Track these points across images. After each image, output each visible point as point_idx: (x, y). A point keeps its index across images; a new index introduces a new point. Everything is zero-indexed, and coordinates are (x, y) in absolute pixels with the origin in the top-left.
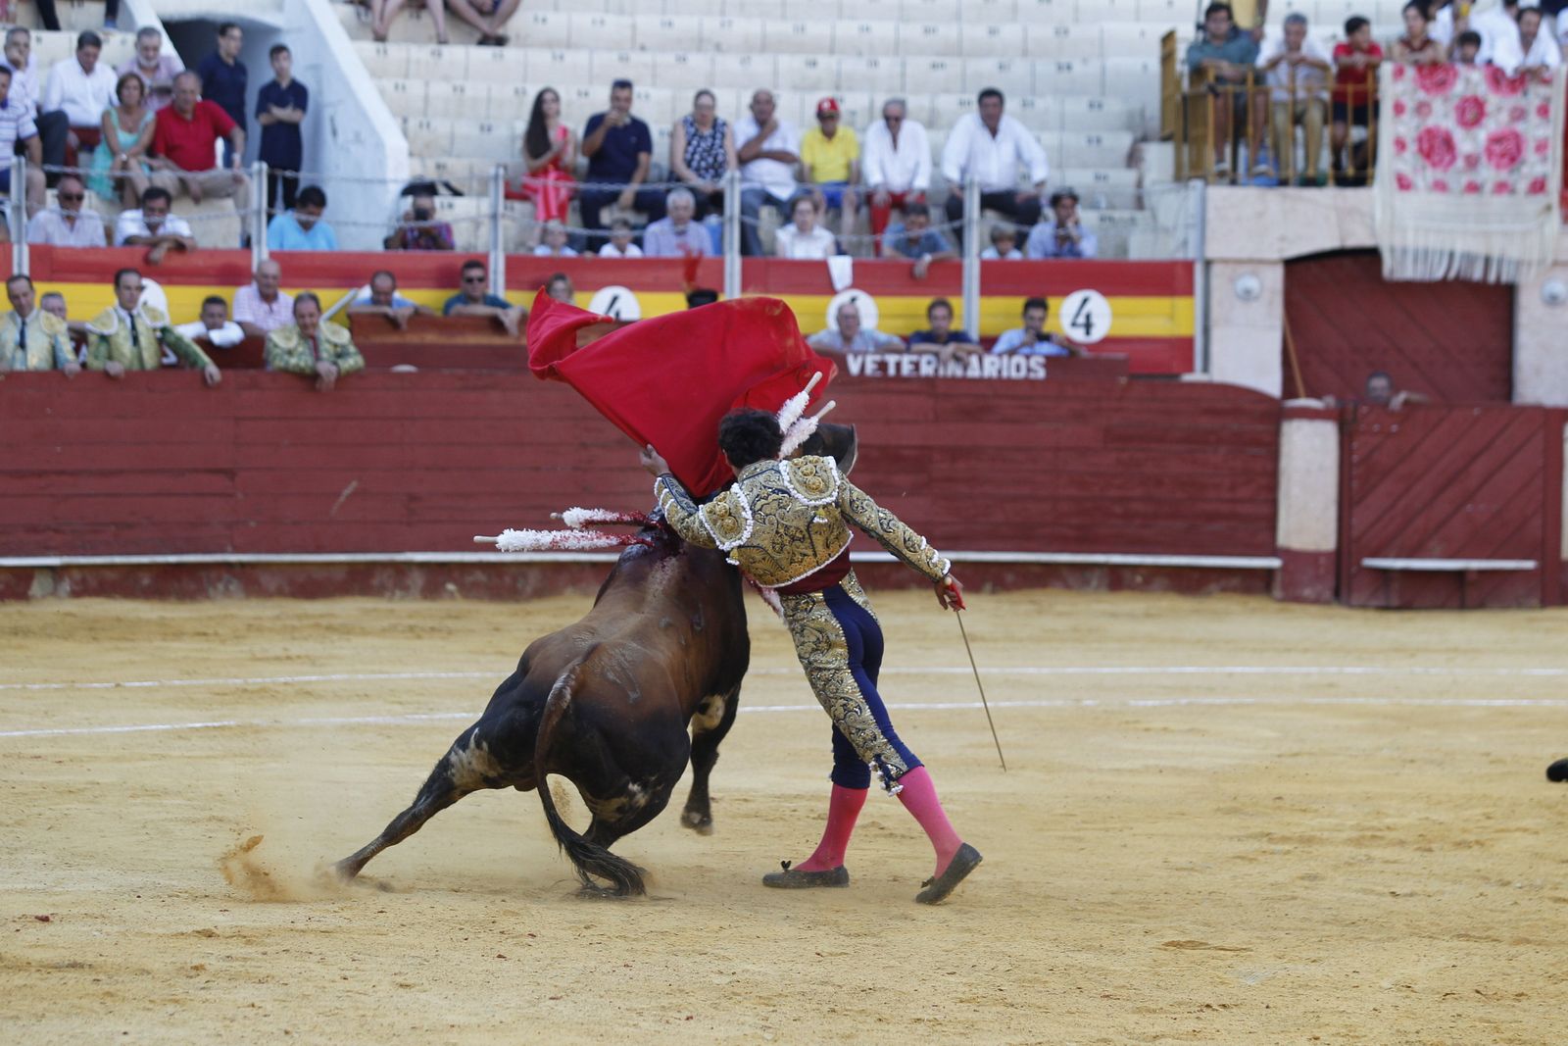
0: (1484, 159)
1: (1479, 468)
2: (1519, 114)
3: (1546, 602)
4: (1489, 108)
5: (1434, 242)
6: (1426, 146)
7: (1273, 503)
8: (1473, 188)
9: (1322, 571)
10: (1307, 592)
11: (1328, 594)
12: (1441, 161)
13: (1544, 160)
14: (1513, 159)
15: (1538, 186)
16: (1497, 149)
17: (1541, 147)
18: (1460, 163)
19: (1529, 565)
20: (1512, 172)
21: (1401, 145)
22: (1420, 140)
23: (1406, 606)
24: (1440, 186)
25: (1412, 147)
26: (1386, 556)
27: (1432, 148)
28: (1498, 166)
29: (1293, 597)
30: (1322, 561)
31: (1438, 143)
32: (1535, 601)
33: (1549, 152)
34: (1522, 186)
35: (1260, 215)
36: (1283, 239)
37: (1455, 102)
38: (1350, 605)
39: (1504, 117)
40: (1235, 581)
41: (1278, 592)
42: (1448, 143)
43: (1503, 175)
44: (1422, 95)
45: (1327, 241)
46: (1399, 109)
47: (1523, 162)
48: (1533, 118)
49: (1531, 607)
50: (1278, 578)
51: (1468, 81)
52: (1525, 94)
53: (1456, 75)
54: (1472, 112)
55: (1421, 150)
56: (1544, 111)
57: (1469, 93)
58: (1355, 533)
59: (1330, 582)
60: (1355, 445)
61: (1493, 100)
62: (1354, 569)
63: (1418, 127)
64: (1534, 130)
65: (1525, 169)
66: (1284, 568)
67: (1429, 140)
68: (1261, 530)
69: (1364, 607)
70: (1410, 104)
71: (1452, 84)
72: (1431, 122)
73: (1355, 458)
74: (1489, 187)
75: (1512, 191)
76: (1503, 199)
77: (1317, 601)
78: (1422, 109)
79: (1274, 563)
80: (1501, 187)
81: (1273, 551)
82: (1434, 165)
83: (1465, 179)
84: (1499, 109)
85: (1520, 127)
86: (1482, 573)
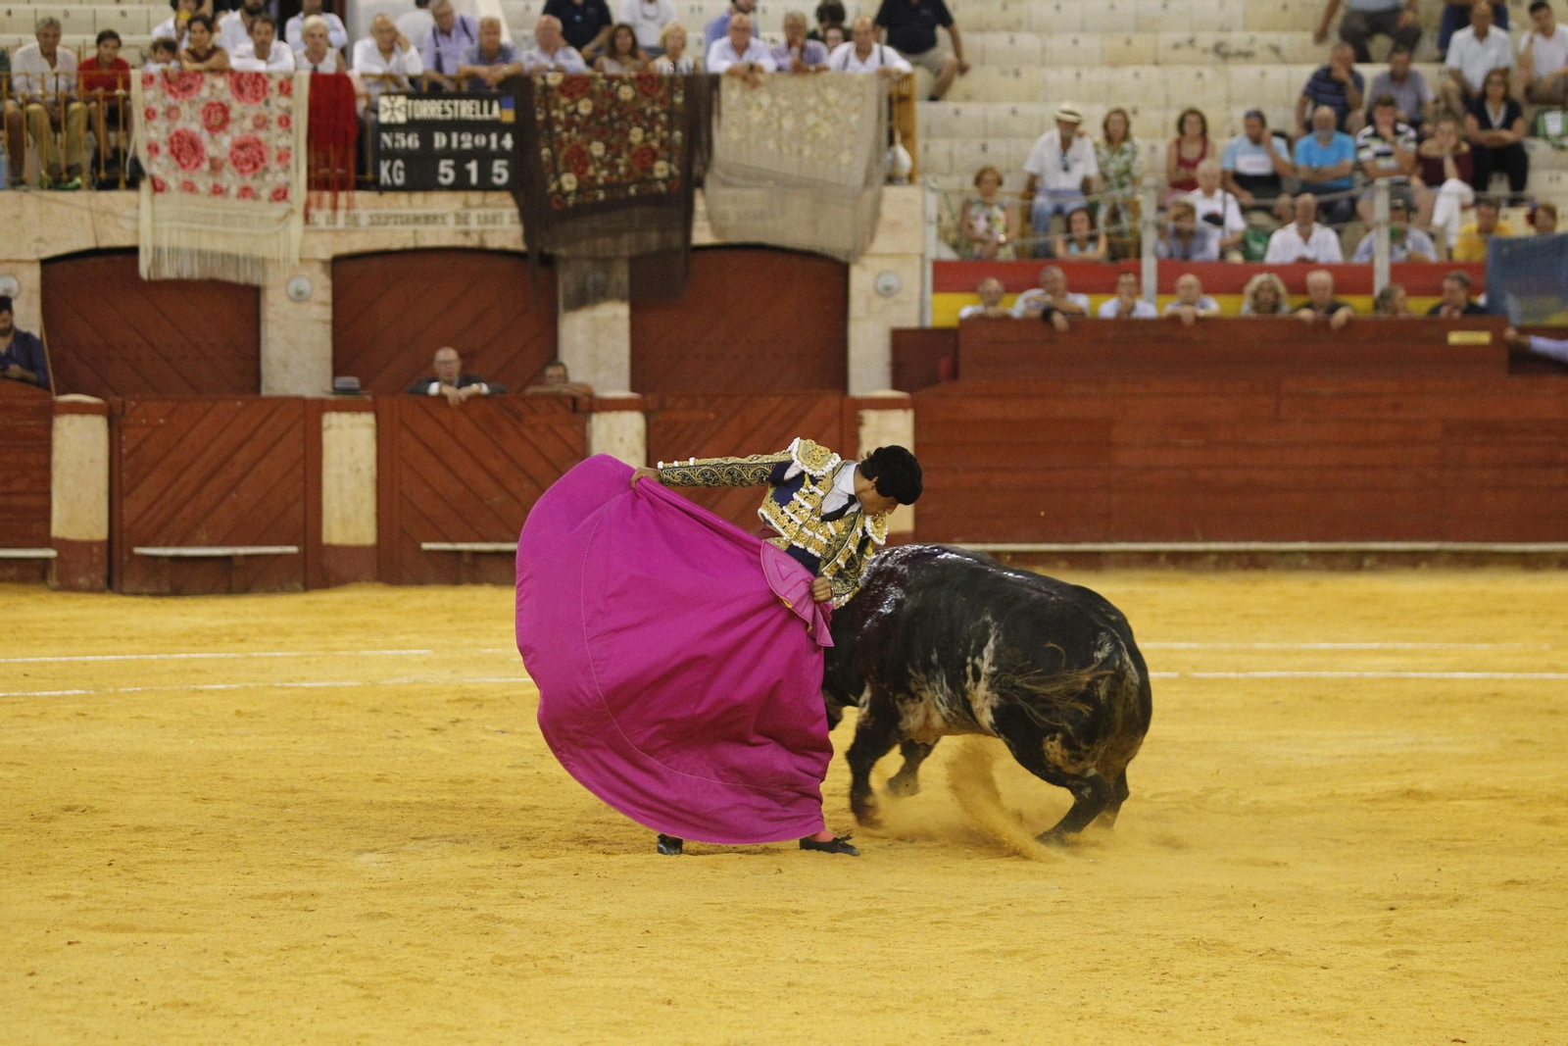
0: (228, 164)
1: (242, 457)
2: (261, 123)
3: (308, 586)
4: (233, 114)
5: (185, 241)
6: (175, 147)
7: (47, 494)
8: (217, 191)
9: (95, 559)
10: (82, 581)
11: (101, 582)
12: (189, 163)
13: (286, 169)
14: (255, 166)
15: (280, 195)
16: (242, 155)
17: (283, 156)
18: (206, 166)
19: (293, 549)
20: (254, 177)
21: (153, 149)
22: (171, 142)
23: (177, 591)
24: (189, 187)
25: (164, 149)
26: (156, 545)
27: (180, 150)
28: (242, 171)
29: (68, 586)
30: (95, 549)
31: (186, 145)
32: (299, 586)
33: (292, 162)
34: (265, 193)
35: (18, 217)
36: (40, 240)
37: (202, 105)
38: (123, 593)
39: (248, 124)
40: (12, 572)
41: (53, 582)
42: (195, 146)
43: (248, 180)
44: (170, 100)
45: (83, 242)
46: (150, 114)
47: (266, 170)
48: (275, 129)
49: (294, 591)
50: (55, 566)
51: (213, 86)
52: (267, 103)
53: (202, 80)
54: (218, 117)
55: (172, 151)
56: (285, 122)
57: (214, 100)
58: (126, 524)
59: (103, 570)
60: (124, 438)
61: (236, 107)
62: (126, 558)
63: (168, 130)
64: (275, 139)
65: (268, 177)
66: (59, 558)
67: (178, 142)
68: (34, 520)
69: (137, 594)
70: (160, 109)
71: (199, 89)
72: (180, 125)
73: (124, 450)
74: (234, 190)
75: (256, 197)
76: (249, 202)
77: (91, 590)
78: (171, 113)
79: (51, 553)
80: (245, 192)
81: (46, 541)
82: (183, 166)
83: (211, 181)
84: (243, 116)
85: (262, 135)
86: (247, 557)
